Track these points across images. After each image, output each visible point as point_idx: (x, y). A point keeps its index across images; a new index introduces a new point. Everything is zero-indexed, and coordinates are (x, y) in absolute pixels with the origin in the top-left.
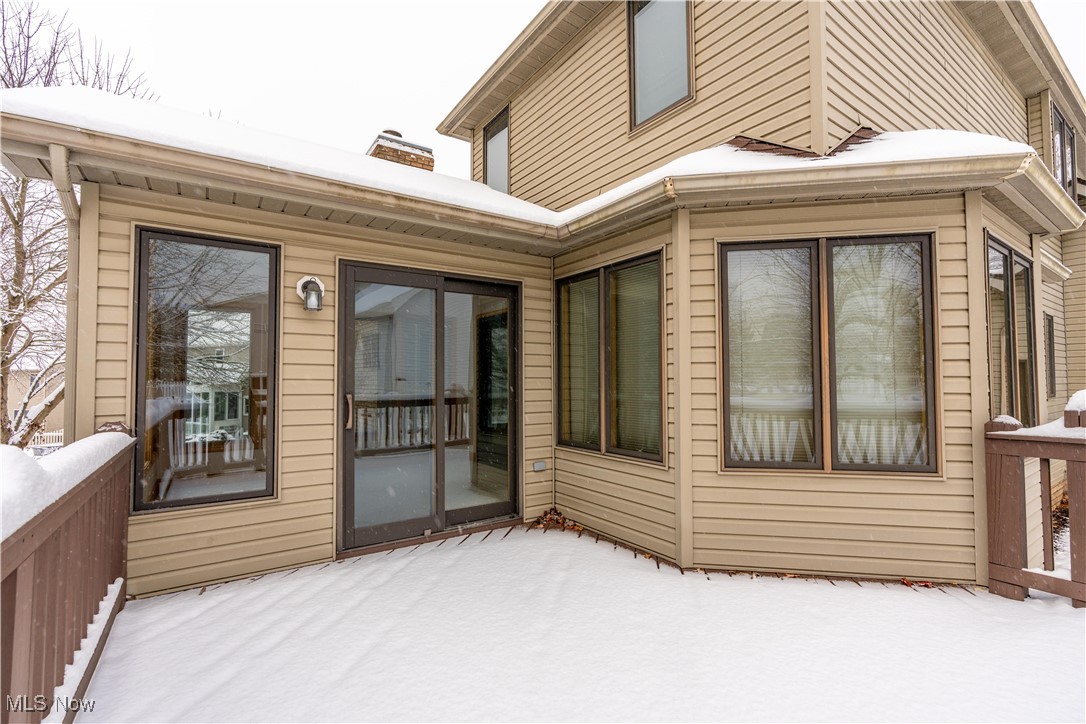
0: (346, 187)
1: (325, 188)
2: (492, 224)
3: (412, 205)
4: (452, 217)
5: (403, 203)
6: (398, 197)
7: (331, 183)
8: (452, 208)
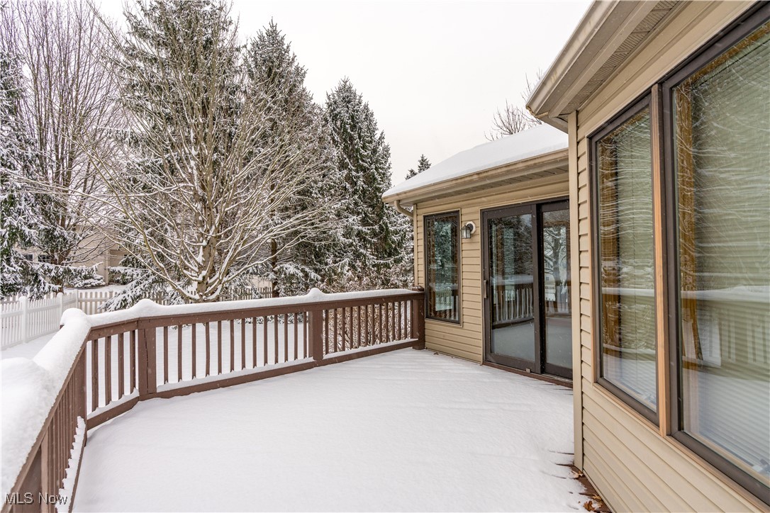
0: (457, 179)
1: (450, 183)
2: (535, 164)
3: (485, 174)
4: (508, 171)
5: (481, 176)
6: (478, 174)
7: (452, 180)
8: (506, 166)
